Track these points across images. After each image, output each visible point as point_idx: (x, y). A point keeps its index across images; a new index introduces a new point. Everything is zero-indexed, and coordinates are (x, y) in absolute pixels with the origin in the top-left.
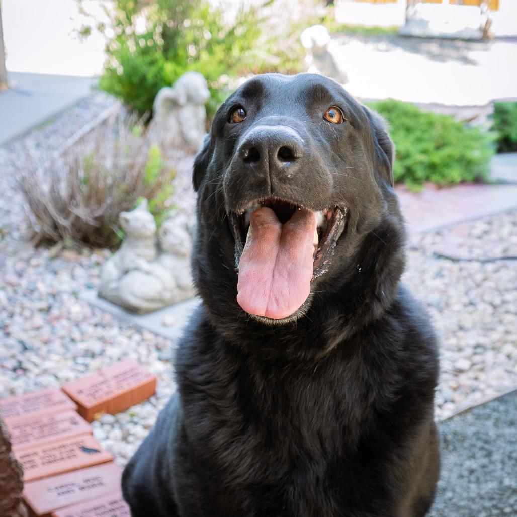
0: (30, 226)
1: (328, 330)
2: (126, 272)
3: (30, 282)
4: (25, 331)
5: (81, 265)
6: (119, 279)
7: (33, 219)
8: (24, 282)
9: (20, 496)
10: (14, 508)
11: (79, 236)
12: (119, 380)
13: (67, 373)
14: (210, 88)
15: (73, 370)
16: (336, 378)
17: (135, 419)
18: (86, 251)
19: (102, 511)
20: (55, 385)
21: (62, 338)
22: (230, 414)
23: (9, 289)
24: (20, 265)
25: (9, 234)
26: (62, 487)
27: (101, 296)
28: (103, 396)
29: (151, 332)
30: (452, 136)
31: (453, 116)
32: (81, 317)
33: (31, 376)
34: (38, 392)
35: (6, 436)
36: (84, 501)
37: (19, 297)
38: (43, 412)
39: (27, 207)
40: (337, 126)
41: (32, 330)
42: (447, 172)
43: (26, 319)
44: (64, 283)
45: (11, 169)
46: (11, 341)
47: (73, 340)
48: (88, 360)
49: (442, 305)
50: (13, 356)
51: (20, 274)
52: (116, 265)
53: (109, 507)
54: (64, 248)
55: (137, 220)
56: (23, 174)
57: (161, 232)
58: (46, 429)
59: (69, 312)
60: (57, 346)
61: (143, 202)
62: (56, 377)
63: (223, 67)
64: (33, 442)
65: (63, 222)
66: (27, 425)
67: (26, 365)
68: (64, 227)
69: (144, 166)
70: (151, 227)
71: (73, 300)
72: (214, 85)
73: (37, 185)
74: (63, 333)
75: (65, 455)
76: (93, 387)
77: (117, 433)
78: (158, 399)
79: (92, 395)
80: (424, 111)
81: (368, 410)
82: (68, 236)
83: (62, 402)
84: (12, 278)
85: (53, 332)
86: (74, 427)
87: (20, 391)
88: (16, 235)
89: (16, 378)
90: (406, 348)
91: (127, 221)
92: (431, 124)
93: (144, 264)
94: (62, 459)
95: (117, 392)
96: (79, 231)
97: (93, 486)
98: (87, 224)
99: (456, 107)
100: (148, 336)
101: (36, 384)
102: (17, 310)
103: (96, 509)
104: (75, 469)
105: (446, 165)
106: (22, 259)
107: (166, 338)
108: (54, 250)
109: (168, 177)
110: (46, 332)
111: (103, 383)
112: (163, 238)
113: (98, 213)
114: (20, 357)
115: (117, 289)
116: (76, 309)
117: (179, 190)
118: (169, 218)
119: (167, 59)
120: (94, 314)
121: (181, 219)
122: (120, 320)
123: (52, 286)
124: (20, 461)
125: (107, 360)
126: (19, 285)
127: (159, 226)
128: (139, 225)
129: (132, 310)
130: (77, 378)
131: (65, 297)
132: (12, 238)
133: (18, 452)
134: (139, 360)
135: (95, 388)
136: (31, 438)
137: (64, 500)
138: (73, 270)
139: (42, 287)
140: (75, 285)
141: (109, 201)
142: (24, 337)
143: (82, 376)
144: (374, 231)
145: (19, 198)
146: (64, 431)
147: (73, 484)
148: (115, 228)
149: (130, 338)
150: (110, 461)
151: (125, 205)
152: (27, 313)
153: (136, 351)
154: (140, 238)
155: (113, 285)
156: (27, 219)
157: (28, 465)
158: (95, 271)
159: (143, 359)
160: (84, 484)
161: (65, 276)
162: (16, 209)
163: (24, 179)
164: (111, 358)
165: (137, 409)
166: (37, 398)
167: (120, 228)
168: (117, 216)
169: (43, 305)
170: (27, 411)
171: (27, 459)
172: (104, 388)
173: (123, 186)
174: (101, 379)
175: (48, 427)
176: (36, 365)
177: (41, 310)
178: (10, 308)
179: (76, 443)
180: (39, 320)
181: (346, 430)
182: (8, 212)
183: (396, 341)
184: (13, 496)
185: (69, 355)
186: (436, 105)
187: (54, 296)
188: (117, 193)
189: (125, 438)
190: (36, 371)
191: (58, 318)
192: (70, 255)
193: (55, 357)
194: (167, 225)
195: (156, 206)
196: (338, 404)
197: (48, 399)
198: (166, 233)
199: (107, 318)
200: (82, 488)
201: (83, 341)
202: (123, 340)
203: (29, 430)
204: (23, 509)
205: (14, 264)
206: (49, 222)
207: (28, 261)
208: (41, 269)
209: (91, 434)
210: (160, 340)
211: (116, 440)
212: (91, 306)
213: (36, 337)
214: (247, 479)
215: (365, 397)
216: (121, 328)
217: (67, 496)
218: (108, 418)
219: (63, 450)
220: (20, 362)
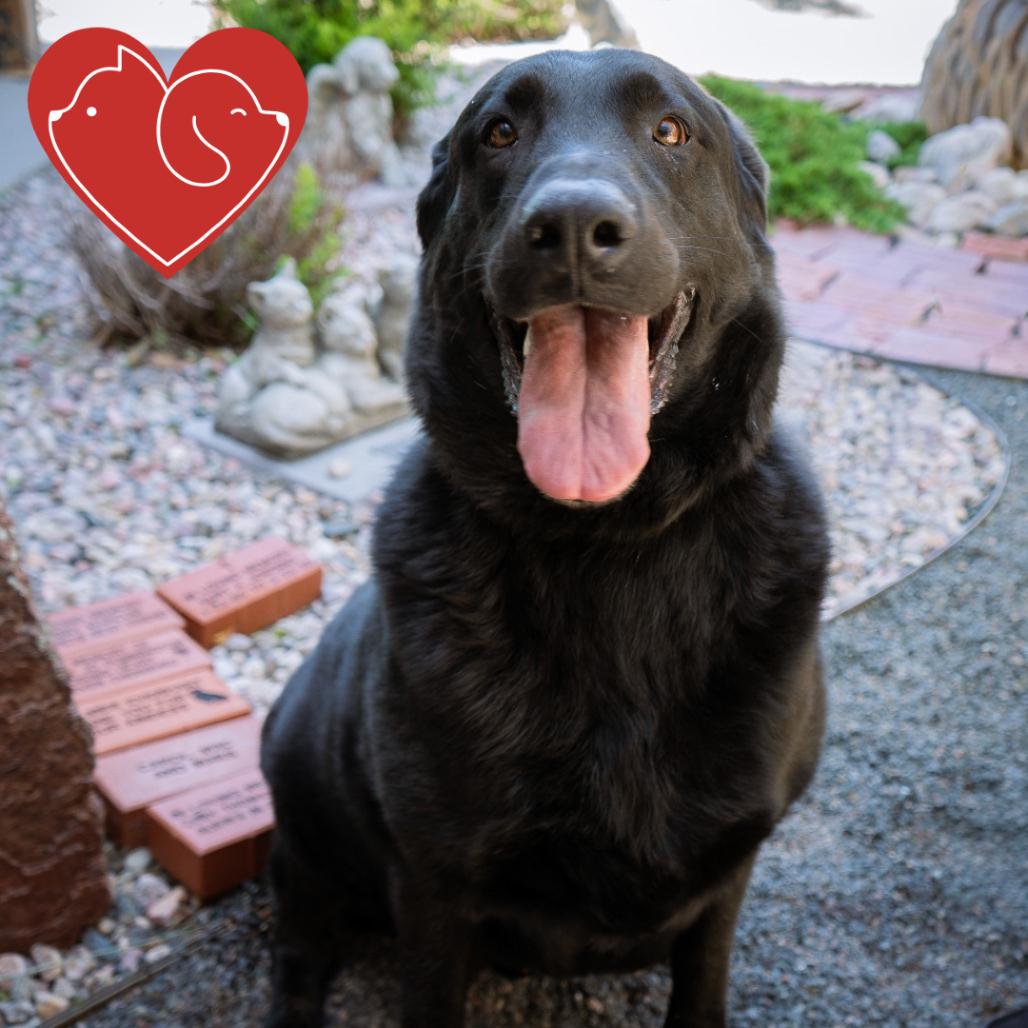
0: (91, 312)
1: (668, 492)
2: (262, 386)
3: (95, 408)
4: (89, 494)
5: (184, 376)
6: (251, 398)
7: (96, 298)
8: (84, 409)
9: (90, 780)
10: (80, 800)
11: (178, 326)
12: (257, 573)
13: (165, 563)
14: (398, 64)
15: (176, 558)
16: (674, 571)
17: (287, 641)
18: (191, 353)
19: (232, 800)
20: (144, 585)
21: (155, 504)
22: (488, 634)
23: (59, 422)
24: (76, 380)
25: (56, 325)
26: (163, 761)
27: (220, 429)
28: (229, 603)
29: (310, 489)
30: (819, 138)
31: (819, 103)
32: (186, 466)
33: (103, 571)
34: (115, 598)
35: (61, 676)
36: (202, 785)
37: (77, 436)
38: (125, 634)
39: (85, 278)
40: (676, 151)
41: (100, 492)
42: (812, 199)
43: (92, 473)
44: (155, 408)
45: (54, 213)
46: (65, 513)
47: (174, 508)
48: (202, 542)
49: (811, 428)
50: (69, 539)
51: (77, 396)
52: (245, 375)
53: (247, 794)
54: (153, 348)
55: (278, 295)
56: (76, 221)
57: (321, 315)
58: (132, 664)
59: (165, 459)
60: (146, 518)
61: (288, 265)
62: (148, 573)
63: (419, 28)
64: (109, 686)
65: (149, 302)
66: (98, 657)
67: (94, 553)
68: (152, 313)
69: (288, 200)
70: (304, 307)
71: (171, 437)
72: (407, 59)
73: (101, 239)
74: (156, 495)
75: (166, 707)
76: (211, 586)
77: (256, 665)
78: (325, 604)
79: (211, 601)
80: (769, 95)
81: (724, 622)
82: (159, 327)
83: (158, 615)
84: (63, 402)
85: (139, 494)
86: (179, 658)
87: (83, 600)
88: (67, 327)
89: (76, 576)
90: (787, 514)
91: (261, 297)
92: (782, 118)
93: (293, 372)
94: (162, 713)
95: (253, 594)
96: (178, 317)
97: (218, 757)
98: (191, 306)
99: (825, 88)
100: (305, 496)
101: (113, 586)
102: (74, 458)
103: (223, 798)
104: (186, 731)
105: (811, 188)
106: (78, 370)
107: (336, 499)
108: (136, 352)
109: (330, 219)
110: (126, 495)
111: (230, 579)
112: (324, 325)
113: (210, 286)
114: (83, 540)
115: (247, 416)
116: (178, 454)
117: (350, 243)
118: (335, 291)
119: (322, 14)
120: (208, 462)
121: (356, 293)
122: (255, 470)
123: (132, 414)
124: (89, 719)
125: (234, 541)
126: (75, 414)
127: (317, 305)
128: (281, 304)
129: (276, 452)
130: (183, 573)
131: (158, 433)
132: (61, 334)
133: (83, 704)
134: (290, 539)
135: (216, 587)
136: (106, 679)
137: (167, 785)
138: (169, 385)
139: (117, 417)
140: (173, 412)
141: (228, 264)
142: (87, 504)
143: (191, 569)
144: (739, 318)
145: (70, 263)
146: (164, 665)
147: (182, 757)
148: (239, 310)
149: (273, 500)
150: (244, 714)
151: (256, 270)
152: (92, 463)
153: (285, 523)
154: (284, 326)
155: (241, 409)
156: (85, 300)
157: (101, 726)
158: (209, 386)
159: (298, 537)
160: (201, 756)
161: (156, 397)
162: (66, 282)
163: (78, 229)
164: (240, 536)
165: (289, 624)
166: (115, 609)
167: (250, 311)
168: (244, 291)
169: (119, 447)
170: (97, 633)
171: (99, 716)
172: (231, 588)
173: (253, 237)
174: (225, 573)
175: (135, 659)
176: (110, 552)
177: (116, 457)
178: (61, 455)
179: (186, 685)
180: (112, 474)
181: (687, 656)
182: (52, 288)
183: (771, 504)
184: (77, 780)
185: (168, 534)
186: (789, 85)
187: (138, 431)
188: (242, 250)
189: (269, 675)
190: (111, 562)
191: (146, 471)
192: (162, 359)
193: (142, 537)
194: (332, 302)
195: (311, 271)
196: (675, 613)
197: (134, 611)
198: (330, 316)
199: (232, 468)
200: (198, 763)
201: (191, 508)
202: (260, 504)
203: (101, 665)
204: (95, 802)
205: (66, 379)
206: (124, 303)
207: (89, 372)
208: (114, 386)
209: (211, 668)
210: (326, 503)
211: (254, 677)
212: (204, 446)
213: (107, 504)
214: (515, 747)
215: (719, 600)
216: (256, 484)
217: (173, 777)
218: (240, 641)
219: (163, 698)
220: (82, 549)
